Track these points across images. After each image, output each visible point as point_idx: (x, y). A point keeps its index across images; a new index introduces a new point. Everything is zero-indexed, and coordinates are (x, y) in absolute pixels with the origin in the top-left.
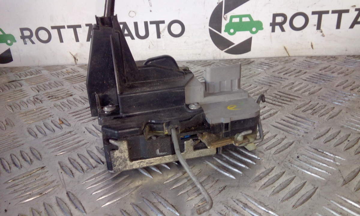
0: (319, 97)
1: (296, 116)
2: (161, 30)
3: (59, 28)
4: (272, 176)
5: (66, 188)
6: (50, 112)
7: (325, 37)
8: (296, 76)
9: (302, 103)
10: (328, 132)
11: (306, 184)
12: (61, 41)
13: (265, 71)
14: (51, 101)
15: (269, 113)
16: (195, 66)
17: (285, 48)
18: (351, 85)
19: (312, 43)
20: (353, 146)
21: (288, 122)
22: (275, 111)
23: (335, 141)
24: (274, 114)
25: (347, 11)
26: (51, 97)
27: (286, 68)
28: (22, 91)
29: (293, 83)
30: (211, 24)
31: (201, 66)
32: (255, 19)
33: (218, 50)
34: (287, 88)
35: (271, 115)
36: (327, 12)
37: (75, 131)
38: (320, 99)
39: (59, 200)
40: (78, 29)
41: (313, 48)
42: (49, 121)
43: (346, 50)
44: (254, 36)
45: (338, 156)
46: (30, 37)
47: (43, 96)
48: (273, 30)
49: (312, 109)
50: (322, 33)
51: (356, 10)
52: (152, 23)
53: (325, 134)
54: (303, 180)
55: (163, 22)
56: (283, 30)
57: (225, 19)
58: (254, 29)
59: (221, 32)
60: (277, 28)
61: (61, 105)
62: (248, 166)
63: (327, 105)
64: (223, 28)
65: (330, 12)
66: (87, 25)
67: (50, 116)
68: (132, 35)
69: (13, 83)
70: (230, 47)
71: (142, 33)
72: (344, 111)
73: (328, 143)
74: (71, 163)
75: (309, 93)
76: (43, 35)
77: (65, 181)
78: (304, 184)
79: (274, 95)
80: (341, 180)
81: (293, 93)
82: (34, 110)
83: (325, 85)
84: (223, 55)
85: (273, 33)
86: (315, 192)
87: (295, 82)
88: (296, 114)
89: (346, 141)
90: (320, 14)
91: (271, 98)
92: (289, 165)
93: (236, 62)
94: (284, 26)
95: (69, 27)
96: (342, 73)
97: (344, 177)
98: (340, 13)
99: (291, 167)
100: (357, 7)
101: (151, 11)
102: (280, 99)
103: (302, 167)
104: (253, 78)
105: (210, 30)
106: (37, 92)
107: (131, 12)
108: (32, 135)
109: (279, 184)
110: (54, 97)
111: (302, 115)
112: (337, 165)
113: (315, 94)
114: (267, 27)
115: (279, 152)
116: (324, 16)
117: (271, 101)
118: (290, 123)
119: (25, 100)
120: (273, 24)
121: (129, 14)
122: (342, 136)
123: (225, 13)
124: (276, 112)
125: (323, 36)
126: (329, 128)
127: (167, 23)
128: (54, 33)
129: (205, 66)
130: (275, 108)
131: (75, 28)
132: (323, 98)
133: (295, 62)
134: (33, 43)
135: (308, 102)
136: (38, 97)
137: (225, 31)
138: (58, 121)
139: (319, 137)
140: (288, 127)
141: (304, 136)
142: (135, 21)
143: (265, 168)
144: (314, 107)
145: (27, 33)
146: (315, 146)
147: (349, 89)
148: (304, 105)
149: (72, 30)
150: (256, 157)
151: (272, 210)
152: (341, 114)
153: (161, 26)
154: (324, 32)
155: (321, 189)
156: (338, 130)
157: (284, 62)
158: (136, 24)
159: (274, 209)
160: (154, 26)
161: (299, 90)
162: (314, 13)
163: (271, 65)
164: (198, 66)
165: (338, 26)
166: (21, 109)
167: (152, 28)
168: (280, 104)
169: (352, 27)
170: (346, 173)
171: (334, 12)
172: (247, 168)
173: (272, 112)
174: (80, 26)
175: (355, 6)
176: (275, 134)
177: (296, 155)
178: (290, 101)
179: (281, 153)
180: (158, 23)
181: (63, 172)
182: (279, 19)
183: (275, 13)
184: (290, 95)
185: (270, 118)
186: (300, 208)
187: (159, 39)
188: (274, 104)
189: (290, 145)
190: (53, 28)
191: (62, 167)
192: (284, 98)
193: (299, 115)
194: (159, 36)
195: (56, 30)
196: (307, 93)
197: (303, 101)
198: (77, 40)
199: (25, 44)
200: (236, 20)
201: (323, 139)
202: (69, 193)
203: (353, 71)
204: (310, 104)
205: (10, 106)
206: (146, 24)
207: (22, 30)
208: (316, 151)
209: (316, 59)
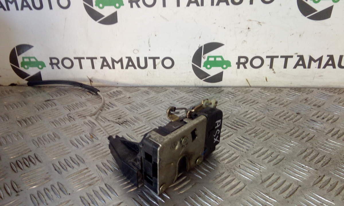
0: (262, 123)
1: (244, 138)
2: (156, 63)
3: (80, 59)
4: (223, 177)
5: (104, 182)
6: (82, 128)
7: (276, 74)
8: (250, 106)
9: (250, 128)
10: (261, 150)
11: (241, 183)
12: (81, 67)
13: (230, 99)
14: (81, 119)
15: (228, 135)
16: (181, 92)
17: (247, 80)
18: (285, 115)
19: (266, 78)
20: (273, 160)
21: (238, 142)
22: (231, 133)
23: (263, 156)
24: (230, 136)
25: (292, 57)
26: (80, 116)
27: (245, 98)
28: (57, 110)
29: (247, 112)
30: (193, 61)
31: (186, 92)
32: (225, 59)
33: (198, 79)
34: (242, 116)
35: (228, 136)
36: (277, 57)
37: (102, 143)
38: (262, 125)
39: (101, 189)
40: (94, 60)
41: (267, 81)
42: (83, 136)
43: (291, 83)
44: (225, 71)
45: (263, 166)
46: (57, 64)
47: (74, 115)
48: (238, 68)
49: (255, 133)
50: (273, 71)
51: (298, 56)
52: (150, 58)
53: (258, 152)
54: (240, 180)
55: (159, 58)
56: (245, 68)
57: (204, 58)
58: (225, 66)
59: (201, 67)
60: (241, 66)
61: (89, 123)
62: (210, 171)
63: (266, 130)
64: (202, 64)
65: (279, 57)
66: (101, 58)
67: (83, 131)
68: (135, 65)
69: (49, 102)
70: (207, 78)
71: (142, 64)
72: (275, 135)
73: (259, 157)
74: (104, 166)
75: (256, 120)
76: (67, 63)
77: (103, 177)
78: (239, 182)
79: (233, 121)
80: (261, 181)
81: (246, 120)
82: (71, 126)
83: (268, 114)
84: (202, 83)
85: (238, 69)
86: (244, 187)
87: (249, 111)
88: (244, 136)
89: (270, 157)
90: (272, 58)
91: (231, 123)
92: (233, 171)
93: (211, 90)
94: (246, 65)
95: (88, 58)
96: (282, 104)
97: (263, 179)
98: (286, 58)
99: (234, 172)
100: (299, 54)
101: (150, 50)
102: (236, 124)
103: (240, 173)
104: (221, 105)
105: (193, 65)
106: (69, 111)
107: (135, 50)
108: (74, 146)
109: (226, 182)
110: (82, 116)
111: (248, 137)
112: (261, 172)
113: (260, 121)
114: (234, 65)
115: (229, 163)
116: (275, 59)
117: (230, 125)
118: (239, 143)
119: (62, 117)
120: (239, 64)
121: (133, 51)
122: (268, 153)
123: (204, 54)
124: (232, 135)
125: (274, 73)
126: (262, 147)
127: (161, 59)
128: (76, 62)
129: (188, 93)
130: (232, 131)
131: (92, 59)
132: (264, 125)
133: (252, 93)
134: (59, 68)
135: (253, 127)
136: (71, 115)
137: (204, 66)
138: (89, 135)
139: (255, 153)
140: (237, 145)
141: (246, 152)
142: (138, 56)
143: (219, 172)
144: (256, 132)
145: (55, 61)
146: (251, 159)
147: (283, 118)
148: (251, 129)
149: (90, 61)
150: (215, 165)
151: (219, 197)
152: (272, 137)
153: (157, 60)
154: (275, 70)
155: (248, 186)
156: (267, 149)
157: (244, 93)
158: (138, 59)
159: (220, 196)
160: (152, 60)
161: (250, 117)
162: (267, 57)
163: (235, 95)
164: (183, 92)
165: (285, 67)
166: (61, 125)
167: (150, 62)
168: (235, 128)
169: (295, 67)
170: (264, 177)
171: (282, 57)
172: (209, 172)
173: (229, 134)
174: (96, 58)
175: (297, 53)
176: (228, 150)
177: (239, 165)
178: (243, 126)
179: (230, 163)
180: (154, 59)
181: (100, 172)
182: (243, 60)
183: (240, 55)
184: (243, 121)
185: (227, 139)
186: (235, 196)
187: (155, 70)
188: (232, 128)
189: (236, 158)
190: (75, 58)
191: (99, 168)
192: (239, 124)
193: (245, 137)
194: (155, 67)
195: (77, 60)
196: (255, 120)
197: (251, 126)
198: (93, 67)
199: (53, 68)
200: (212, 59)
201: (257, 155)
202: (106, 185)
203: (290, 103)
204: (255, 129)
205: (53, 123)
206: (146, 59)
207: (51, 59)
208: (251, 163)
209: (267, 91)
